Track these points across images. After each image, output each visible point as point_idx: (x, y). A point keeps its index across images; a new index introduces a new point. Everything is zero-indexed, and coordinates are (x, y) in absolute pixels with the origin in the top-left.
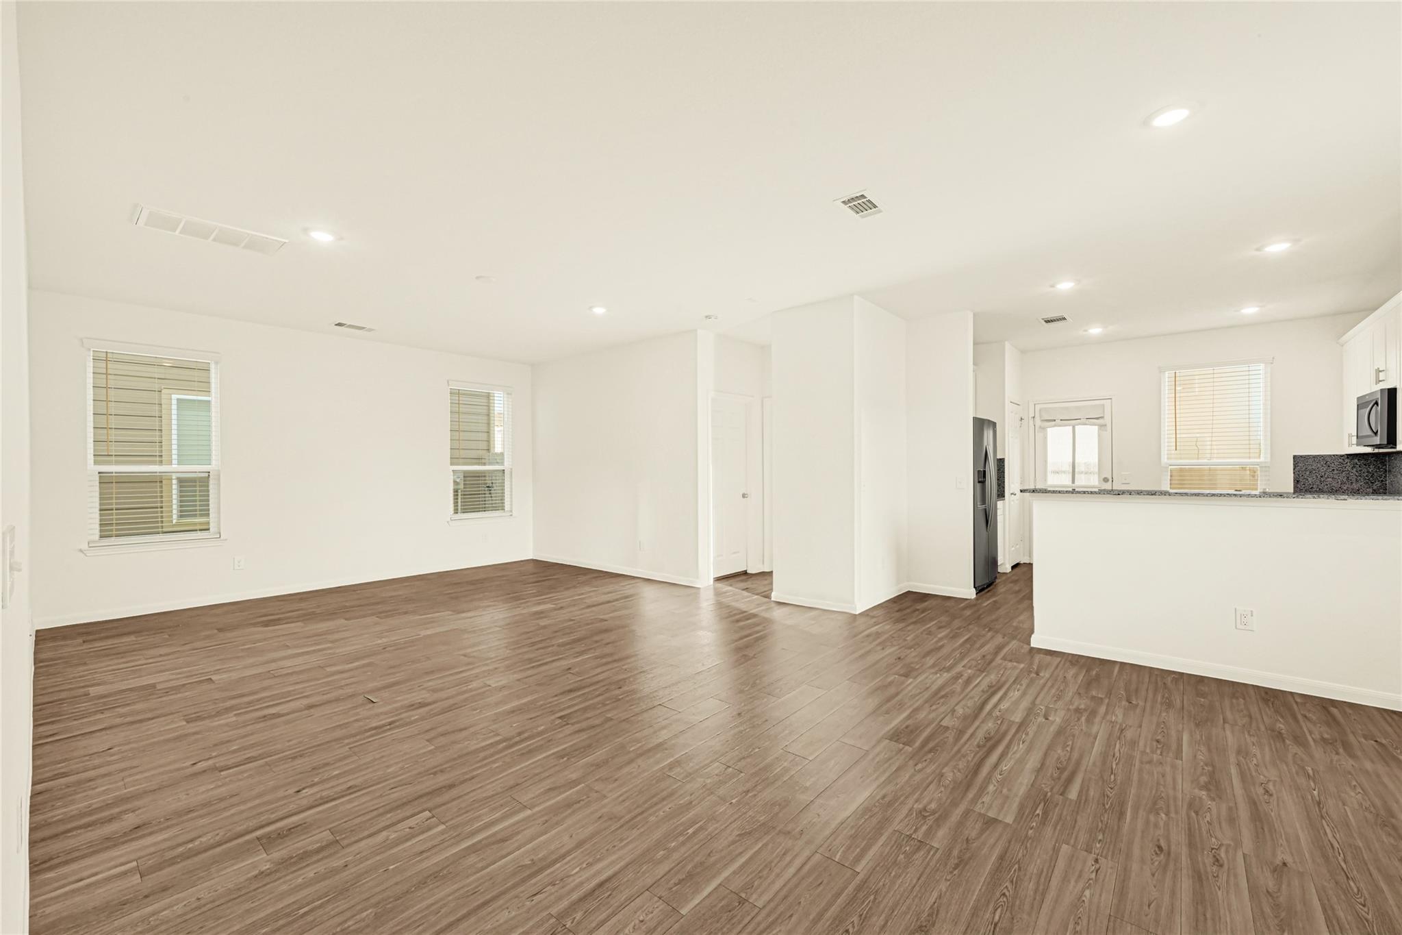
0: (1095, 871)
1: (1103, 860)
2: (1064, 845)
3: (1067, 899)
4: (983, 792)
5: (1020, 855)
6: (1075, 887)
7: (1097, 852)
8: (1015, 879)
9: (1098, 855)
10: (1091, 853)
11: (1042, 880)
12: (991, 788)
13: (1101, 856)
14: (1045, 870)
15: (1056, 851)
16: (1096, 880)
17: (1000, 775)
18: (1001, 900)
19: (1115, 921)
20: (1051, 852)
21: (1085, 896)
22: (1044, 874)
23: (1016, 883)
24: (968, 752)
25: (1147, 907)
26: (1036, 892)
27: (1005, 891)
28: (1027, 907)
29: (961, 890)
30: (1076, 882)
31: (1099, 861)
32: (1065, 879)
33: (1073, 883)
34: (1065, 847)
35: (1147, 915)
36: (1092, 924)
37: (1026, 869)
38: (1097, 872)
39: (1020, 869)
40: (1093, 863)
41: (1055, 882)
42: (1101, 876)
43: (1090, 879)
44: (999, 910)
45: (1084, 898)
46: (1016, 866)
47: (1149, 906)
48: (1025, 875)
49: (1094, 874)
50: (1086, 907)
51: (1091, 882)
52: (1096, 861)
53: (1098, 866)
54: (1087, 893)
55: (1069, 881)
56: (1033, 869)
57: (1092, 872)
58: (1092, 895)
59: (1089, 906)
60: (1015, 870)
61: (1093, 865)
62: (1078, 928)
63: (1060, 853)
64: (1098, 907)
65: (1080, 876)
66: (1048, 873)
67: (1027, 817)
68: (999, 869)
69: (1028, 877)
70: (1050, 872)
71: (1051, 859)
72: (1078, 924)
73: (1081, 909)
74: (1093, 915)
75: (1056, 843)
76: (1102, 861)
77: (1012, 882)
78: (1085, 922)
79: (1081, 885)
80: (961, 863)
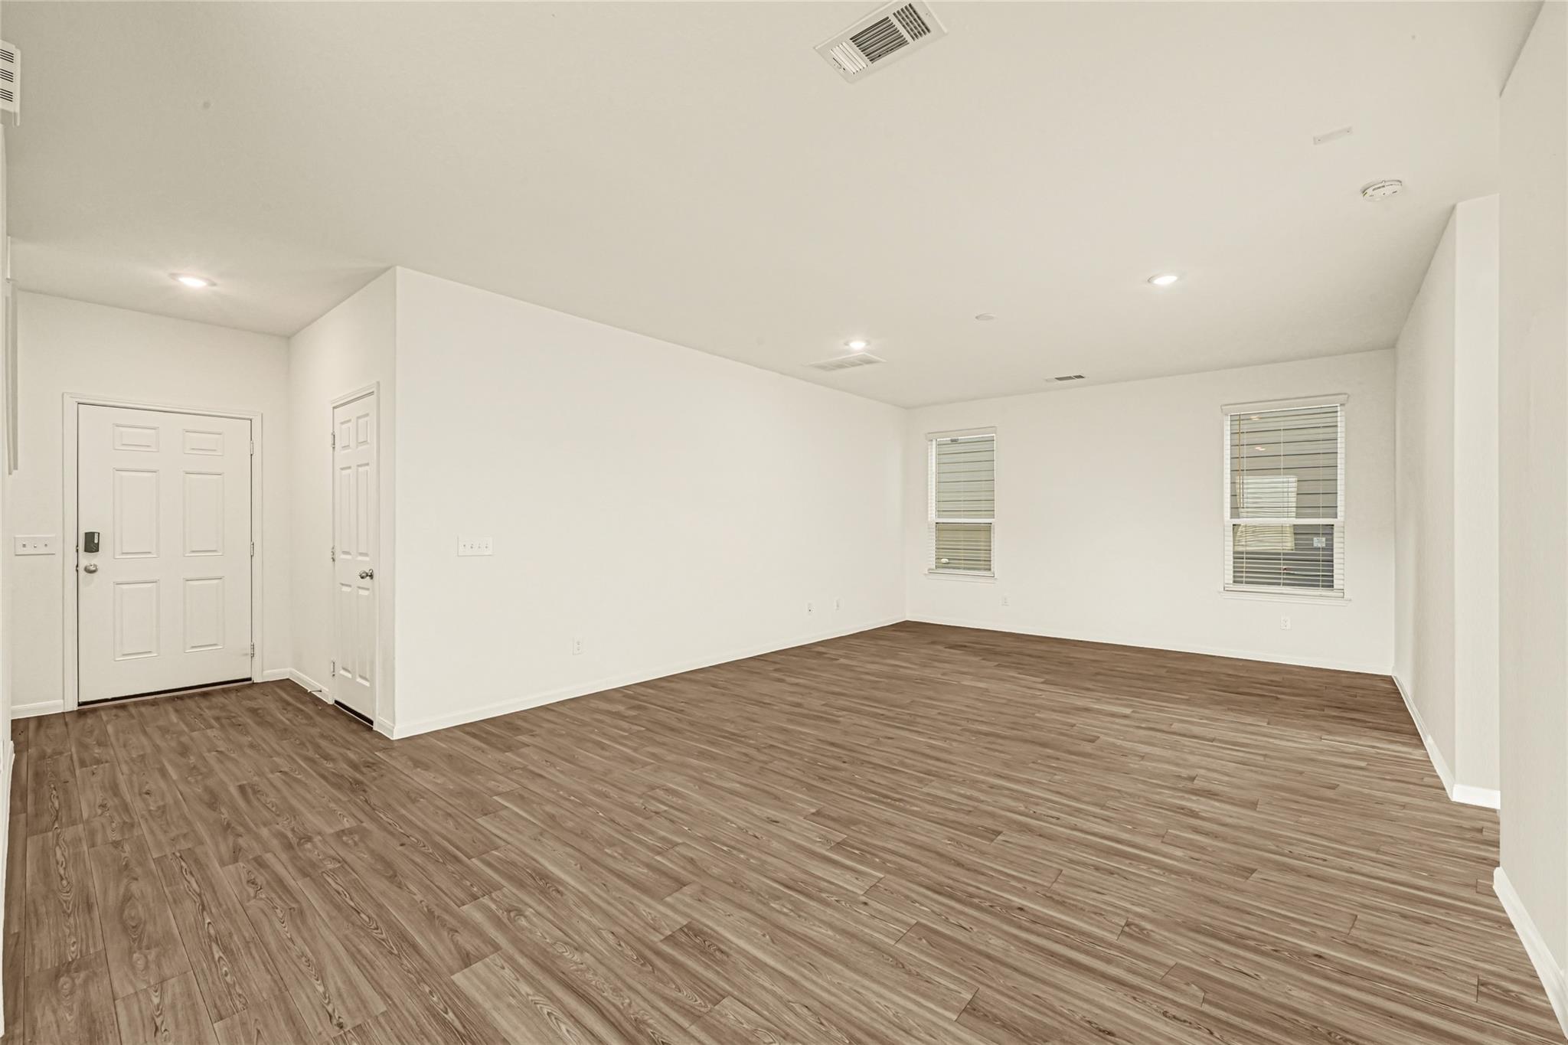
0: (332, 1014)
1: (336, 1035)
2: (385, 1009)
3: (331, 969)
4: (522, 975)
5: (405, 962)
6: (336, 983)
7: (349, 1036)
8: (384, 943)
9: (345, 1033)
10: (354, 1029)
11: (364, 962)
12: (525, 988)
13: (341, 1035)
14: (372, 971)
15: (385, 996)
16: (324, 1007)
17: (549, 1014)
18: (375, 924)
19: (280, 990)
20: (386, 989)
21: (319, 985)
22: (368, 967)
23: (379, 943)
24: (627, 1001)
25: (259, 1028)
26: (359, 951)
27: (379, 931)
28: (352, 937)
29: (406, 906)
30: (338, 990)
31: (337, 1028)
32: (350, 982)
33: (340, 984)
34: (383, 1008)
35: (256, 1020)
36: (296, 970)
37: (386, 958)
38: (330, 1016)
39: (392, 953)
40: (341, 1020)
41: (354, 971)
42: (322, 1014)
43: (329, 1003)
44: (367, 920)
45: (319, 982)
46: (396, 952)
47: (259, 1031)
48: (382, 953)
49: (330, 1010)
50: (311, 977)
51: (327, 1001)
52: (341, 1026)
53: (335, 1022)
54: (321, 989)
55: (344, 982)
56: (381, 962)
57: (334, 1011)
58: (315, 990)
59: (310, 981)
60: (392, 948)
61: (339, 1017)
62: (304, 959)
63: (379, 997)
64: (303, 987)
65: (340, 995)
66: (369, 972)
67: (450, 999)
68: (403, 937)
69: (378, 953)
70: (367, 975)
71: (378, 984)
72: (306, 962)
73: (313, 973)
74: (300, 977)
75: (394, 1003)
76: (335, 1032)
77: (383, 940)
78: (302, 967)
79: (332, 989)
80: (430, 915)
